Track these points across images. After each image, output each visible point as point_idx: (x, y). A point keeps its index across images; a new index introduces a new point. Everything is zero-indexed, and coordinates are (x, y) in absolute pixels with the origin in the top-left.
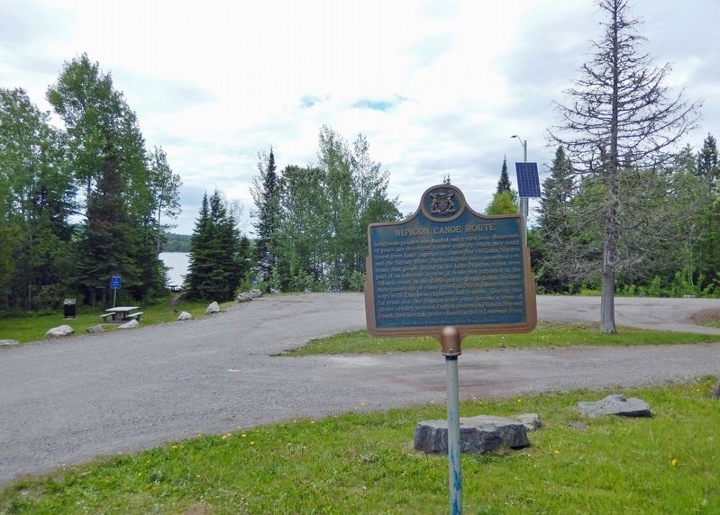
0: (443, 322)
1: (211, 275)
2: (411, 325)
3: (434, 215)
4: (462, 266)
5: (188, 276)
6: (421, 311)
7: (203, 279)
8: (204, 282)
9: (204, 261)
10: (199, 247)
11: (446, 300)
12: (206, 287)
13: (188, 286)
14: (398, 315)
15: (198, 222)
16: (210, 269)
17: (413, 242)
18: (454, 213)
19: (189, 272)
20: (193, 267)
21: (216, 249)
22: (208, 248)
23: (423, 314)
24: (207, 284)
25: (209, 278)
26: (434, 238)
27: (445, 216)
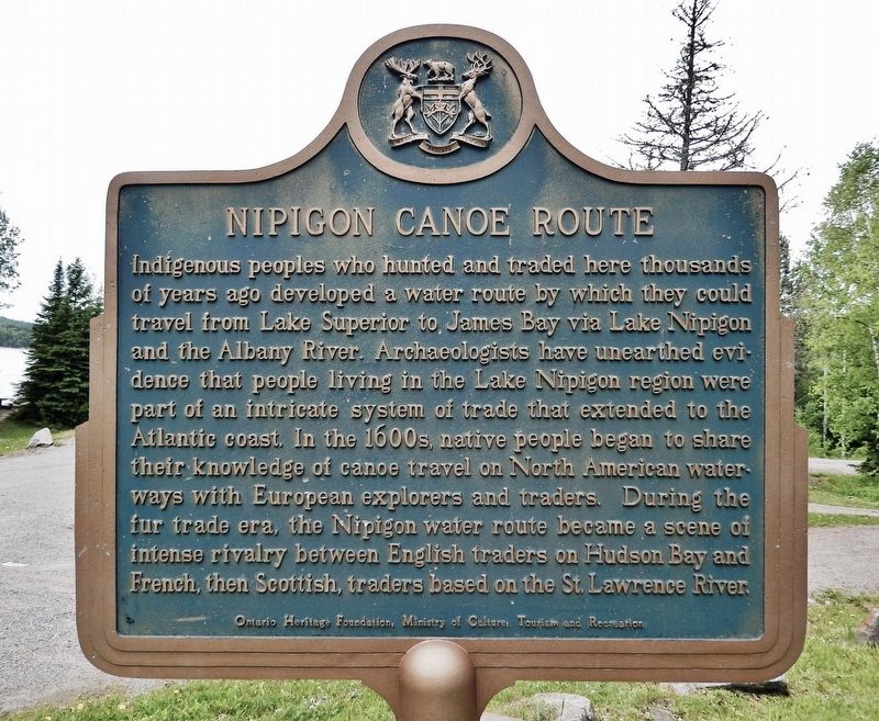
0: (408, 619)
1: (59, 384)
2: (272, 628)
3: (398, 150)
4: (505, 378)
5: (24, 384)
6: (316, 564)
7: (47, 390)
8: (47, 396)
9: (50, 363)
10: (46, 340)
11: (431, 524)
12: (49, 403)
13: (23, 400)
14: (213, 579)
15: (46, 303)
16: (59, 376)
17: (299, 264)
18: (485, 150)
19: (26, 379)
20: (32, 372)
21: (72, 345)
22: (58, 343)
23: (325, 582)
24: (52, 399)
25: (56, 390)
26: (395, 251)
27: (445, 157)
